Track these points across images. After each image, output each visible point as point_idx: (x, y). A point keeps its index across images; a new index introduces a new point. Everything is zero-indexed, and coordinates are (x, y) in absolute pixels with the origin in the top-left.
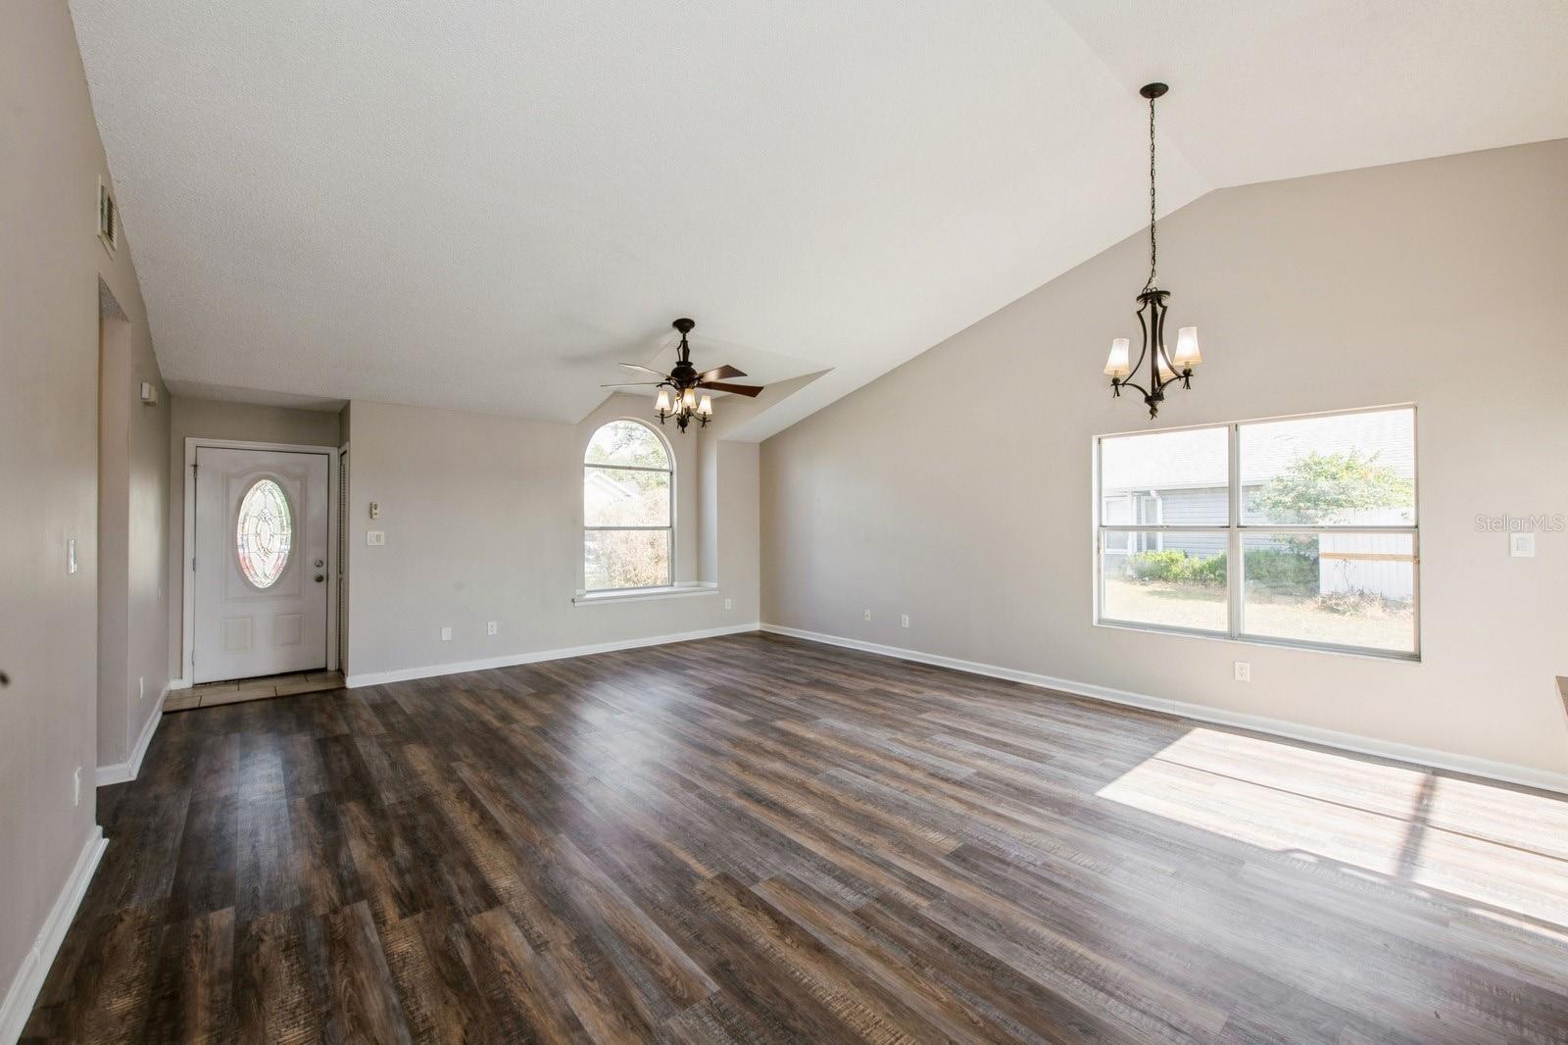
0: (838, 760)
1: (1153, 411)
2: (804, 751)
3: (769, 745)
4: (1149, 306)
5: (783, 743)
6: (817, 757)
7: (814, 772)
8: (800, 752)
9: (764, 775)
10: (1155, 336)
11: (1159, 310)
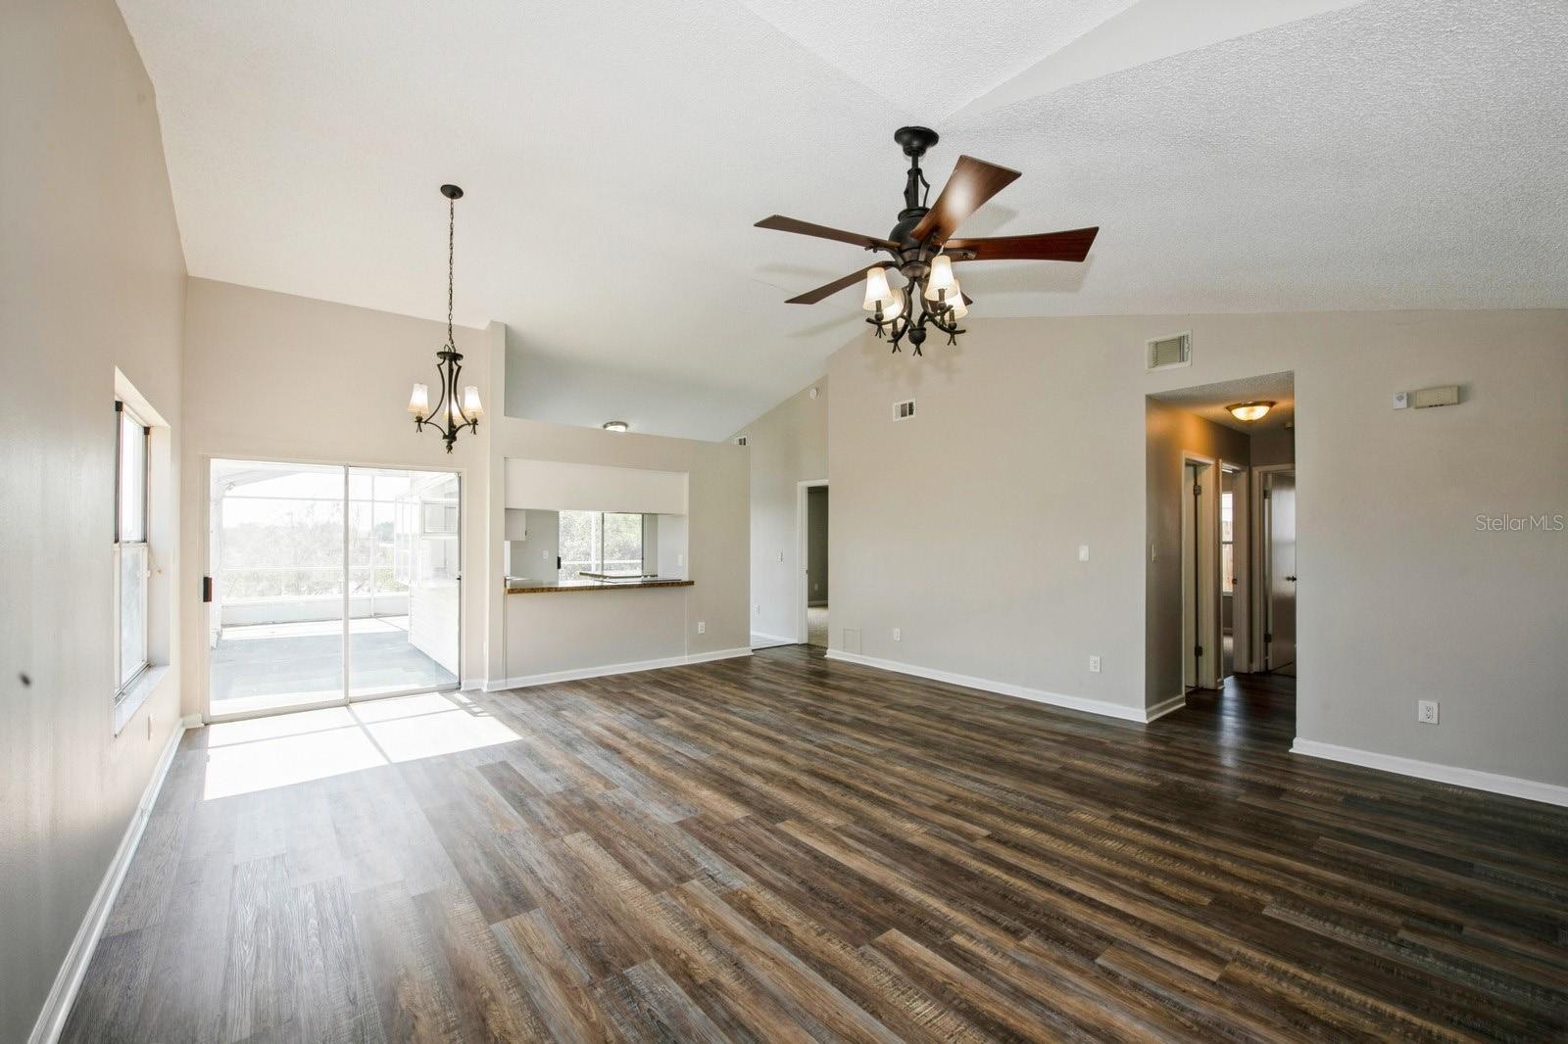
0: (692, 765)
1: (450, 448)
2: (721, 775)
3: (756, 782)
4: (447, 362)
5: (739, 783)
6: (710, 770)
7: (721, 755)
8: (727, 773)
9: (763, 754)
10: (451, 386)
11: (455, 368)
